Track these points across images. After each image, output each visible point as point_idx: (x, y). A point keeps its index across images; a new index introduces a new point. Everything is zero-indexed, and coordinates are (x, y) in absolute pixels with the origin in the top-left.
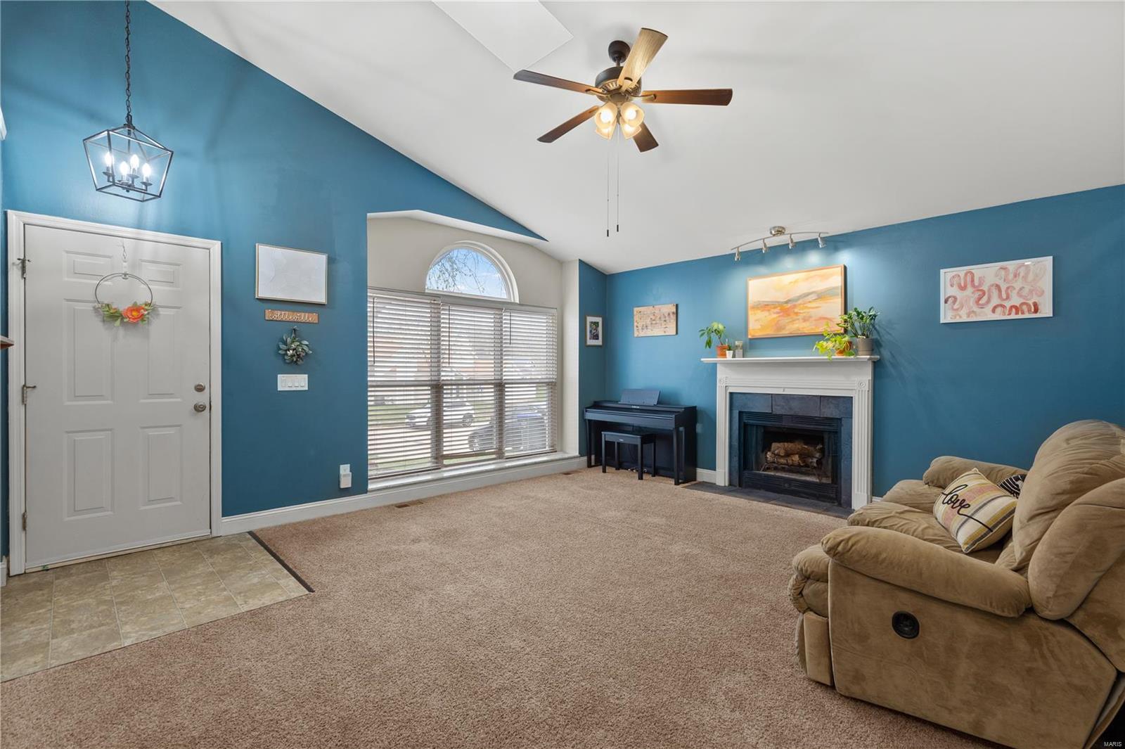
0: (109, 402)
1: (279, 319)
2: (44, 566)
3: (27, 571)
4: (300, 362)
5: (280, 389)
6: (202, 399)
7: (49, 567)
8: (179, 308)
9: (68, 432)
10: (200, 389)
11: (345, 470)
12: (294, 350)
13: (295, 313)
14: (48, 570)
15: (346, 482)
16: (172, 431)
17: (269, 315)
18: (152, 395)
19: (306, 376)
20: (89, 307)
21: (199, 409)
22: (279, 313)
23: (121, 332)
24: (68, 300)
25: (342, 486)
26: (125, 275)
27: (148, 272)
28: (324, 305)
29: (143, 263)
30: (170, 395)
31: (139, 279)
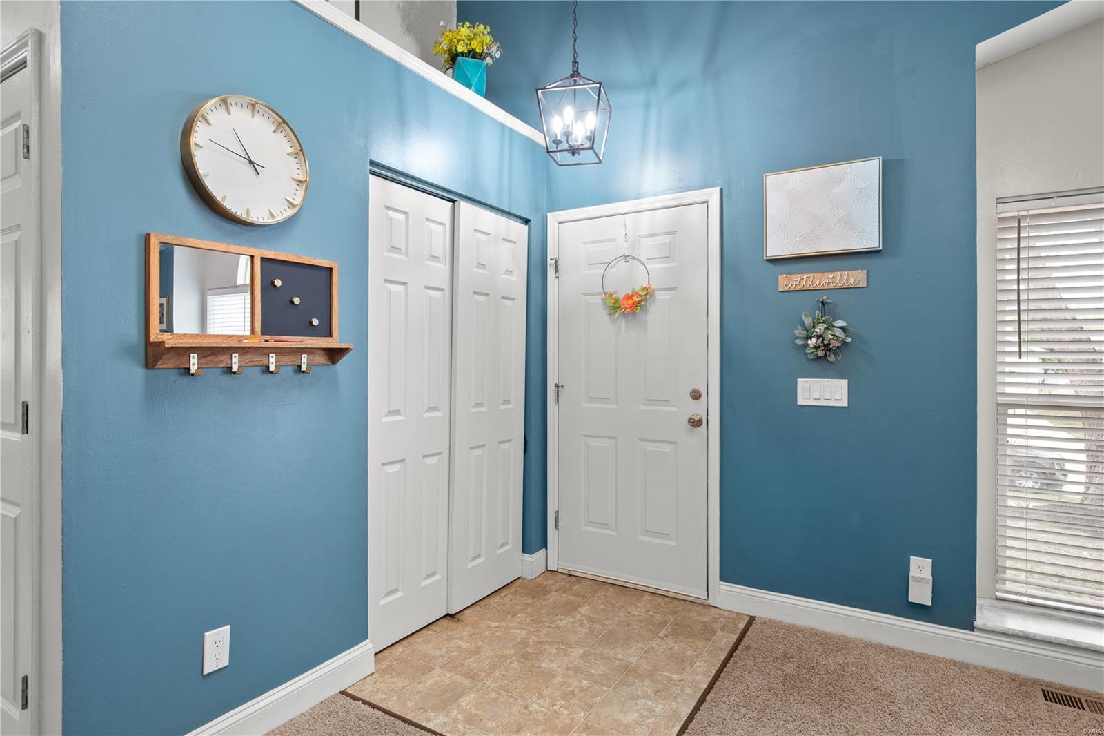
0: (614, 406)
1: (799, 288)
2: (569, 571)
3: (559, 570)
4: (832, 358)
5: (800, 401)
6: (697, 409)
7: (572, 573)
8: (674, 289)
9: (585, 436)
10: (696, 396)
11: (921, 569)
12: (818, 337)
13: (826, 274)
14: (570, 575)
15: (921, 593)
16: (667, 448)
17: (784, 282)
18: (650, 401)
19: (845, 382)
20: (598, 299)
21: (695, 423)
22: (798, 277)
23: (623, 324)
24: (585, 295)
25: (913, 598)
26: (625, 257)
27: (647, 249)
28: (878, 252)
29: (643, 239)
30: (666, 402)
31: (638, 260)
